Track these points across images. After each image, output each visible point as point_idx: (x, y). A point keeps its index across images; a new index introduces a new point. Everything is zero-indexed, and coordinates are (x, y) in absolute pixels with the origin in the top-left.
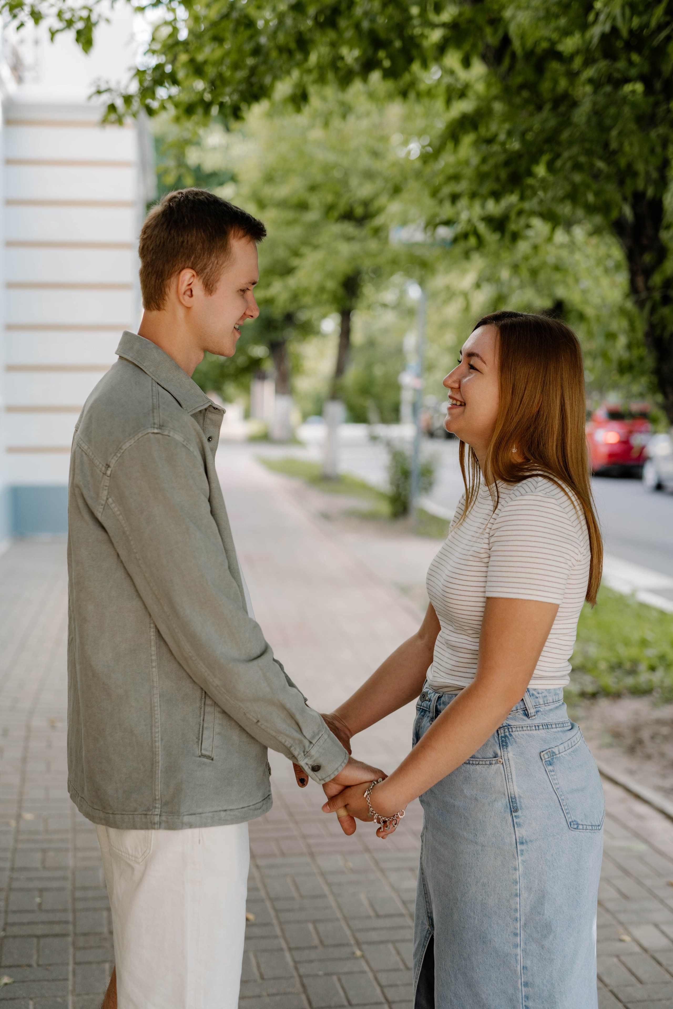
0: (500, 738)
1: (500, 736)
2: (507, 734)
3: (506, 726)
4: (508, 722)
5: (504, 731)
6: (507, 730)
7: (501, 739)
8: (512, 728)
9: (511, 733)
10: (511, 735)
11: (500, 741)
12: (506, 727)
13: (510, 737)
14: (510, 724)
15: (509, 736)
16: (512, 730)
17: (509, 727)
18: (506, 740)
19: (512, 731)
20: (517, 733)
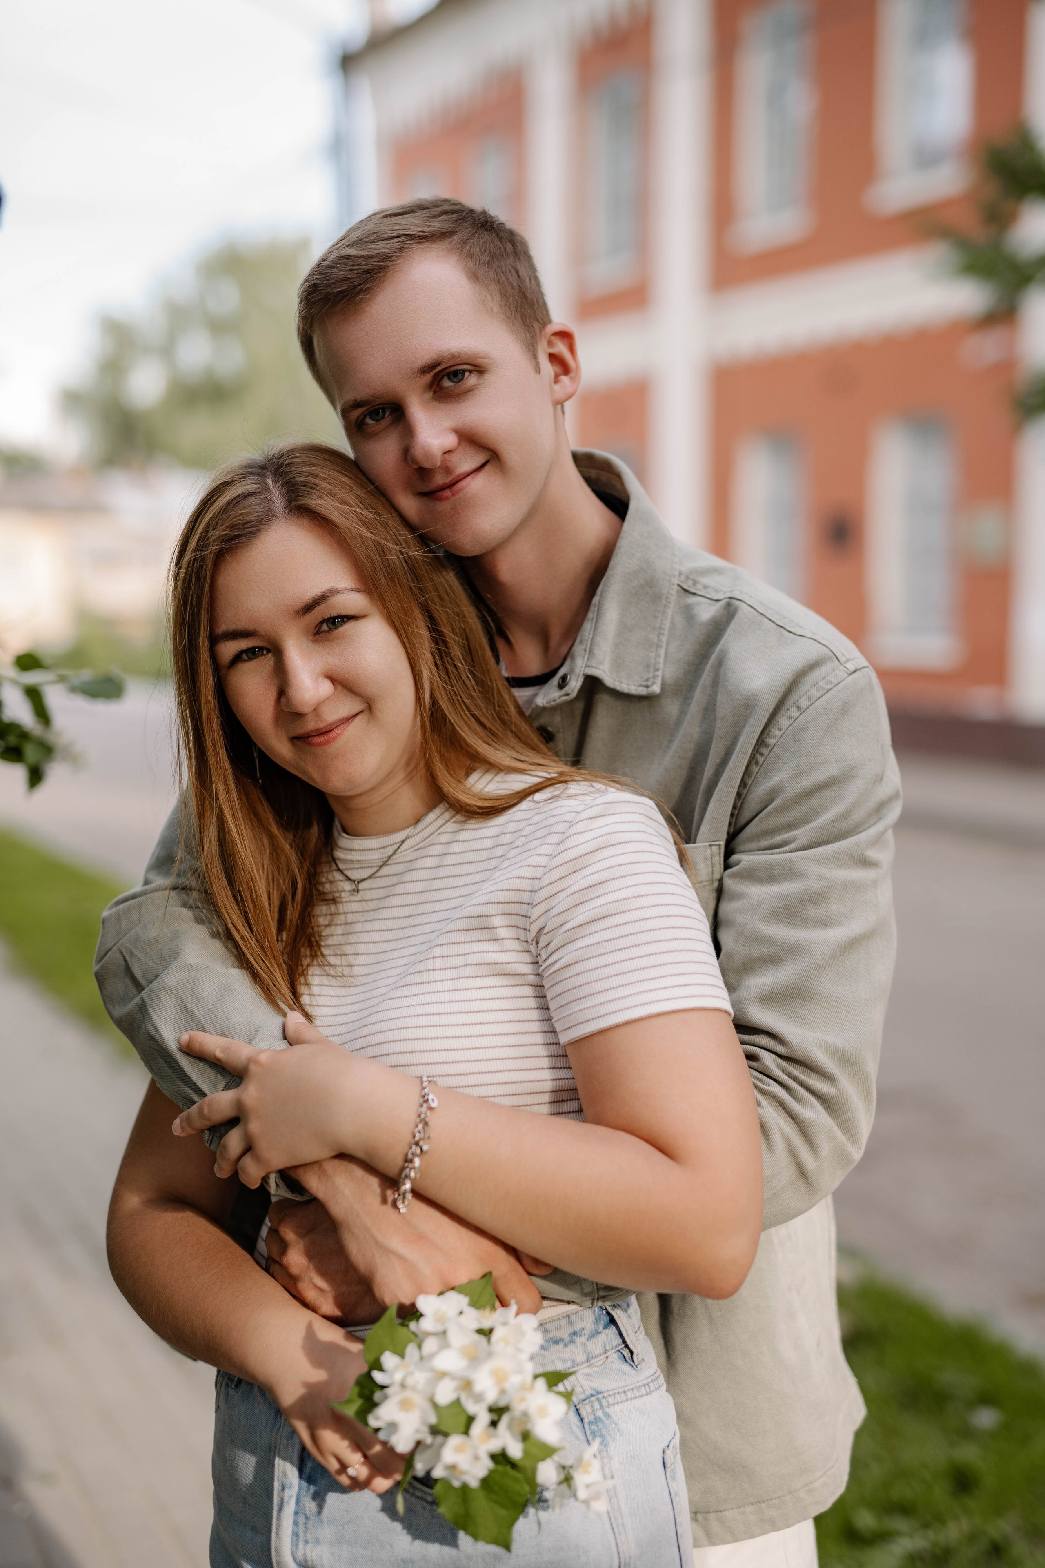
0: (587, 1427)
1: (586, 1421)
2: (599, 1413)
3: (592, 1395)
4: (594, 1385)
5: (592, 1406)
6: (597, 1405)
7: (590, 1429)
8: (604, 1397)
9: (607, 1410)
10: (607, 1415)
11: (588, 1433)
12: (593, 1398)
13: (606, 1421)
14: (599, 1390)
15: (603, 1418)
16: (607, 1402)
17: (600, 1396)
18: (600, 1430)
19: (608, 1406)
20: (617, 1407)
